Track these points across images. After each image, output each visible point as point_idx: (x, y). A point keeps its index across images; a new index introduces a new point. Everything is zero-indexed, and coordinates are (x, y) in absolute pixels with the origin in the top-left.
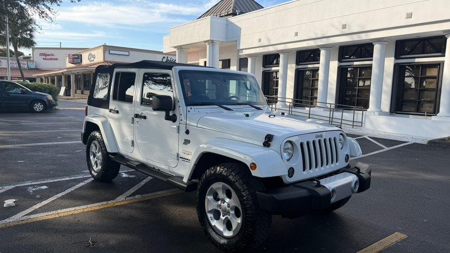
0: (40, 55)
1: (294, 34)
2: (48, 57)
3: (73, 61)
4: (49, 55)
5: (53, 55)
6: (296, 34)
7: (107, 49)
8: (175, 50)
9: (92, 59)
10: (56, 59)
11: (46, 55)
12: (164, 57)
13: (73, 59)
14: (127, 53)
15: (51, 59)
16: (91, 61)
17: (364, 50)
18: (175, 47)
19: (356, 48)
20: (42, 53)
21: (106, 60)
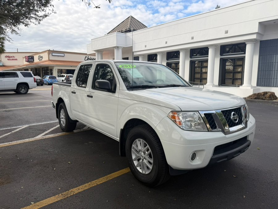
0: (5, 57)
1: (165, 43)
2: (11, 58)
3: (28, 61)
4: (11, 57)
5: (14, 57)
6: (166, 43)
7: (50, 52)
8: (95, 52)
9: (40, 59)
10: (16, 59)
11: (9, 57)
12: (86, 57)
13: (28, 59)
14: (63, 55)
15: (13, 59)
16: (40, 60)
17: (204, 51)
18: (95, 51)
19: (199, 50)
20: (7, 56)
21: (50, 59)
